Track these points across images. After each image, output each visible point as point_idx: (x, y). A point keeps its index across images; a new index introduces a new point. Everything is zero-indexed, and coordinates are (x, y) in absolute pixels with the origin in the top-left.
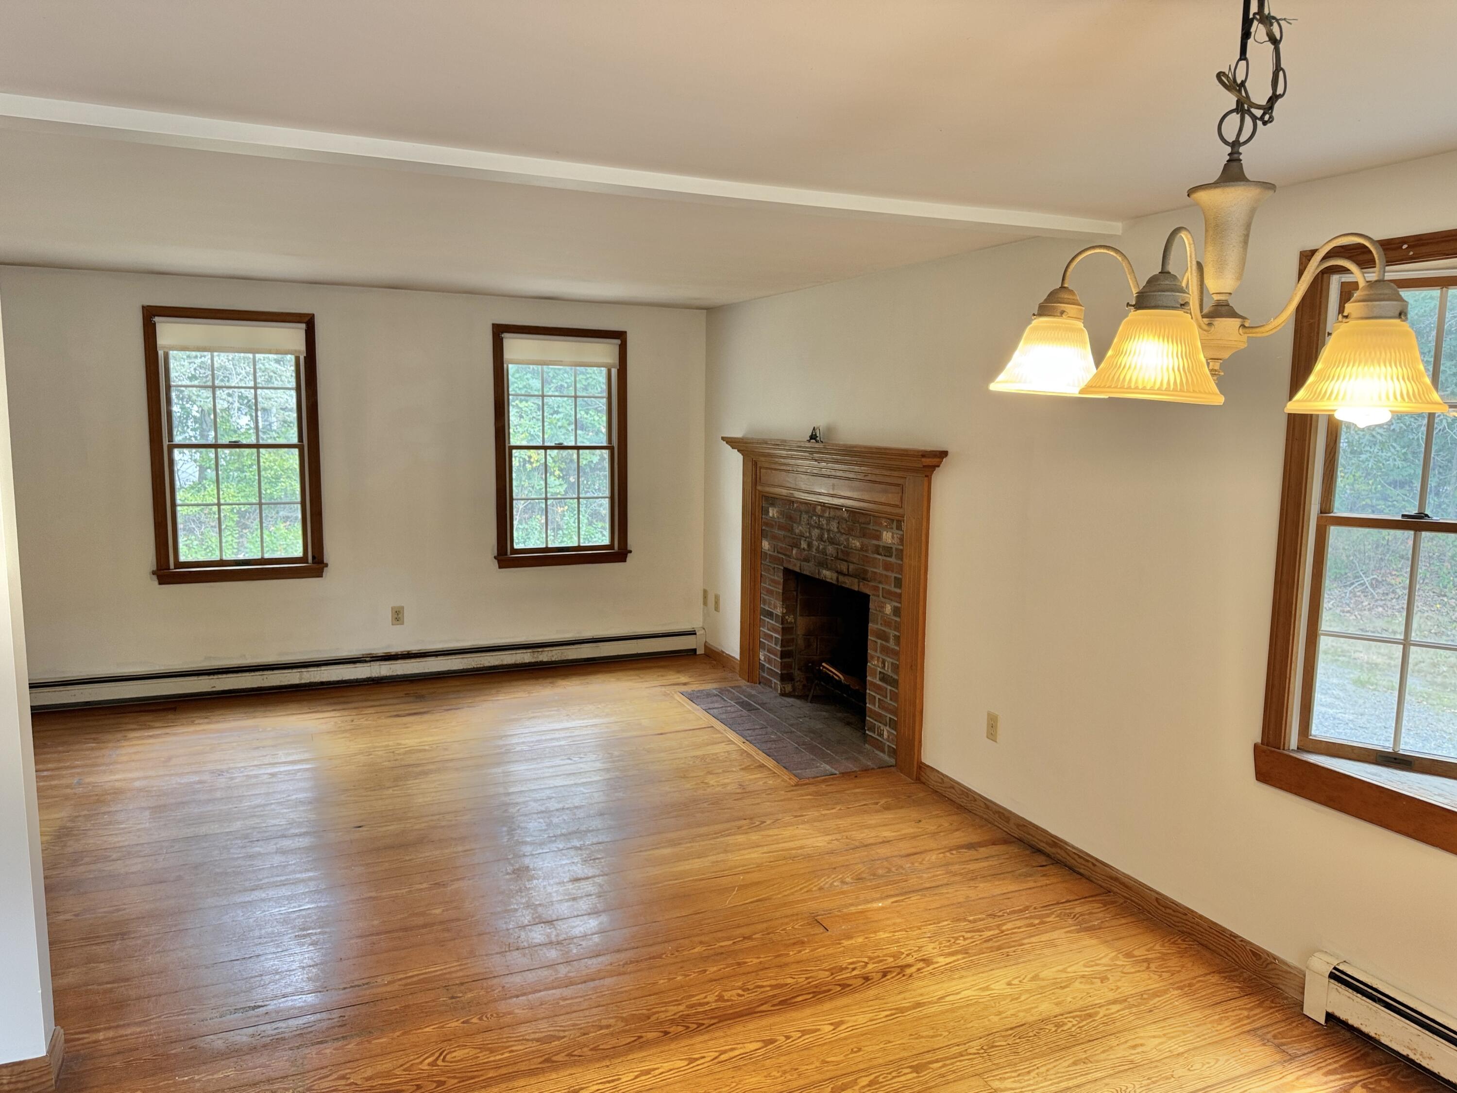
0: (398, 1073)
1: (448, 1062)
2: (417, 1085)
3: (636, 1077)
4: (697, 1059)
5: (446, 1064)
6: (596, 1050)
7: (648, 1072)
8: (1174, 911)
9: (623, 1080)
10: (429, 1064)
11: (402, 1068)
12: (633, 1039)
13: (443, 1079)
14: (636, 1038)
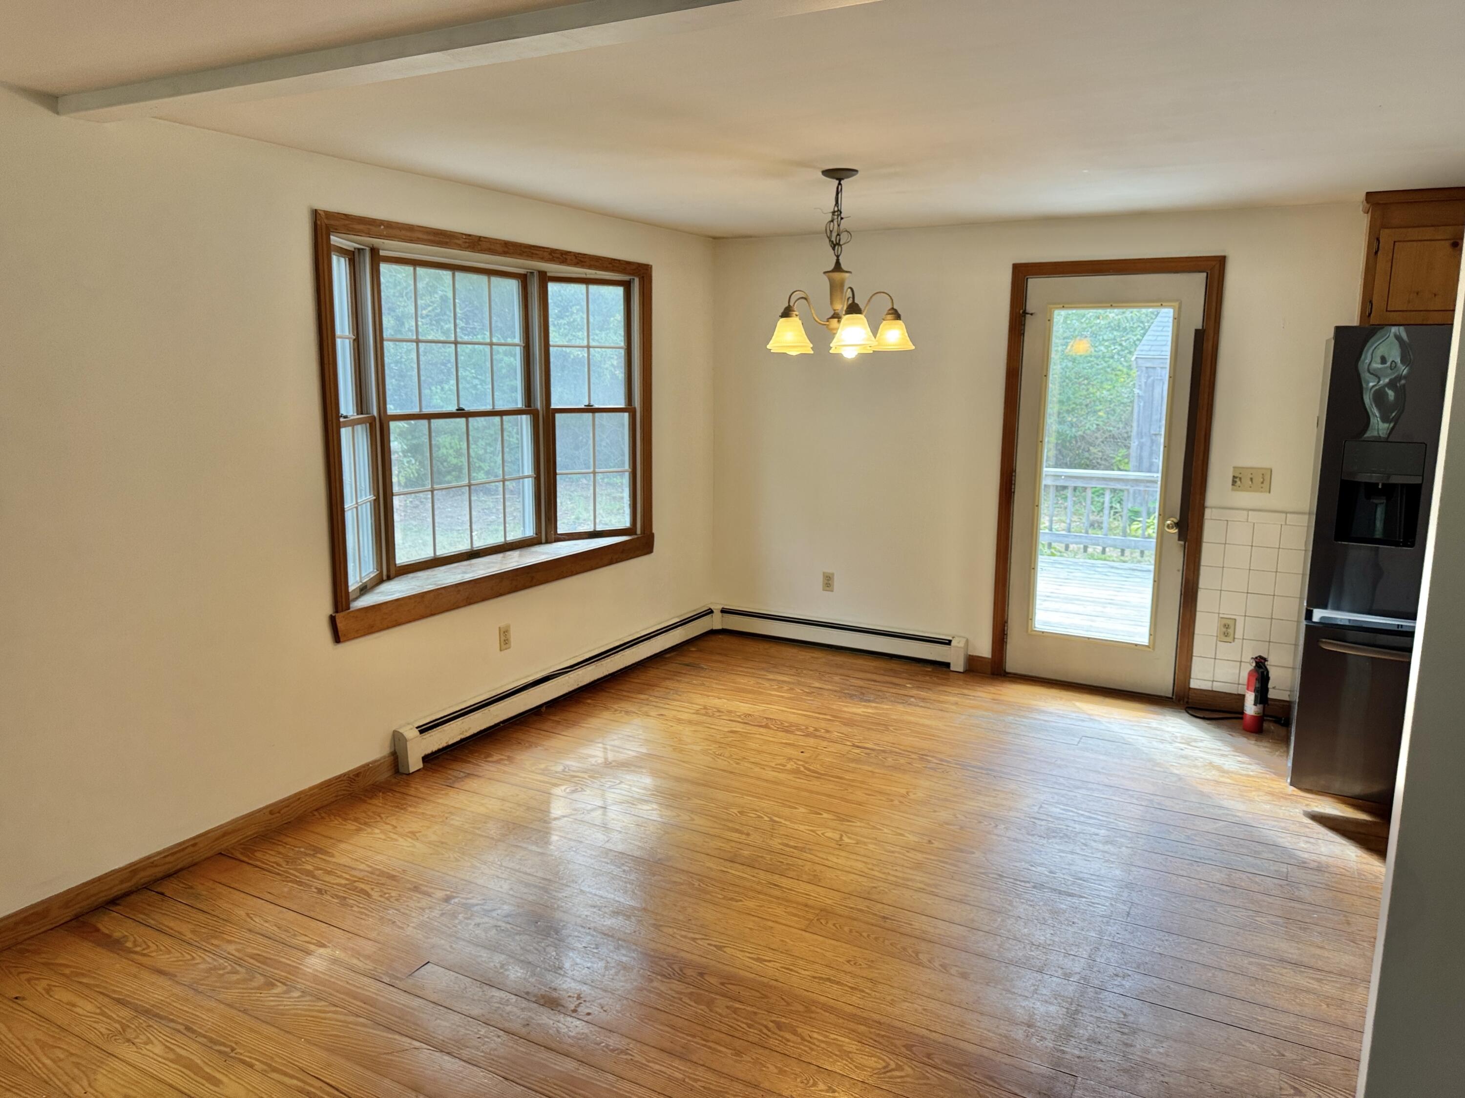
0: (935, 1079)
1: (884, 1060)
2: (929, 1058)
3: (770, 961)
4: (715, 946)
5: (888, 1060)
6: (765, 995)
7: (758, 960)
8: (288, 806)
9: (780, 965)
10: (903, 1070)
11: (928, 1082)
12: (729, 986)
13: (903, 1049)
14: (726, 985)
